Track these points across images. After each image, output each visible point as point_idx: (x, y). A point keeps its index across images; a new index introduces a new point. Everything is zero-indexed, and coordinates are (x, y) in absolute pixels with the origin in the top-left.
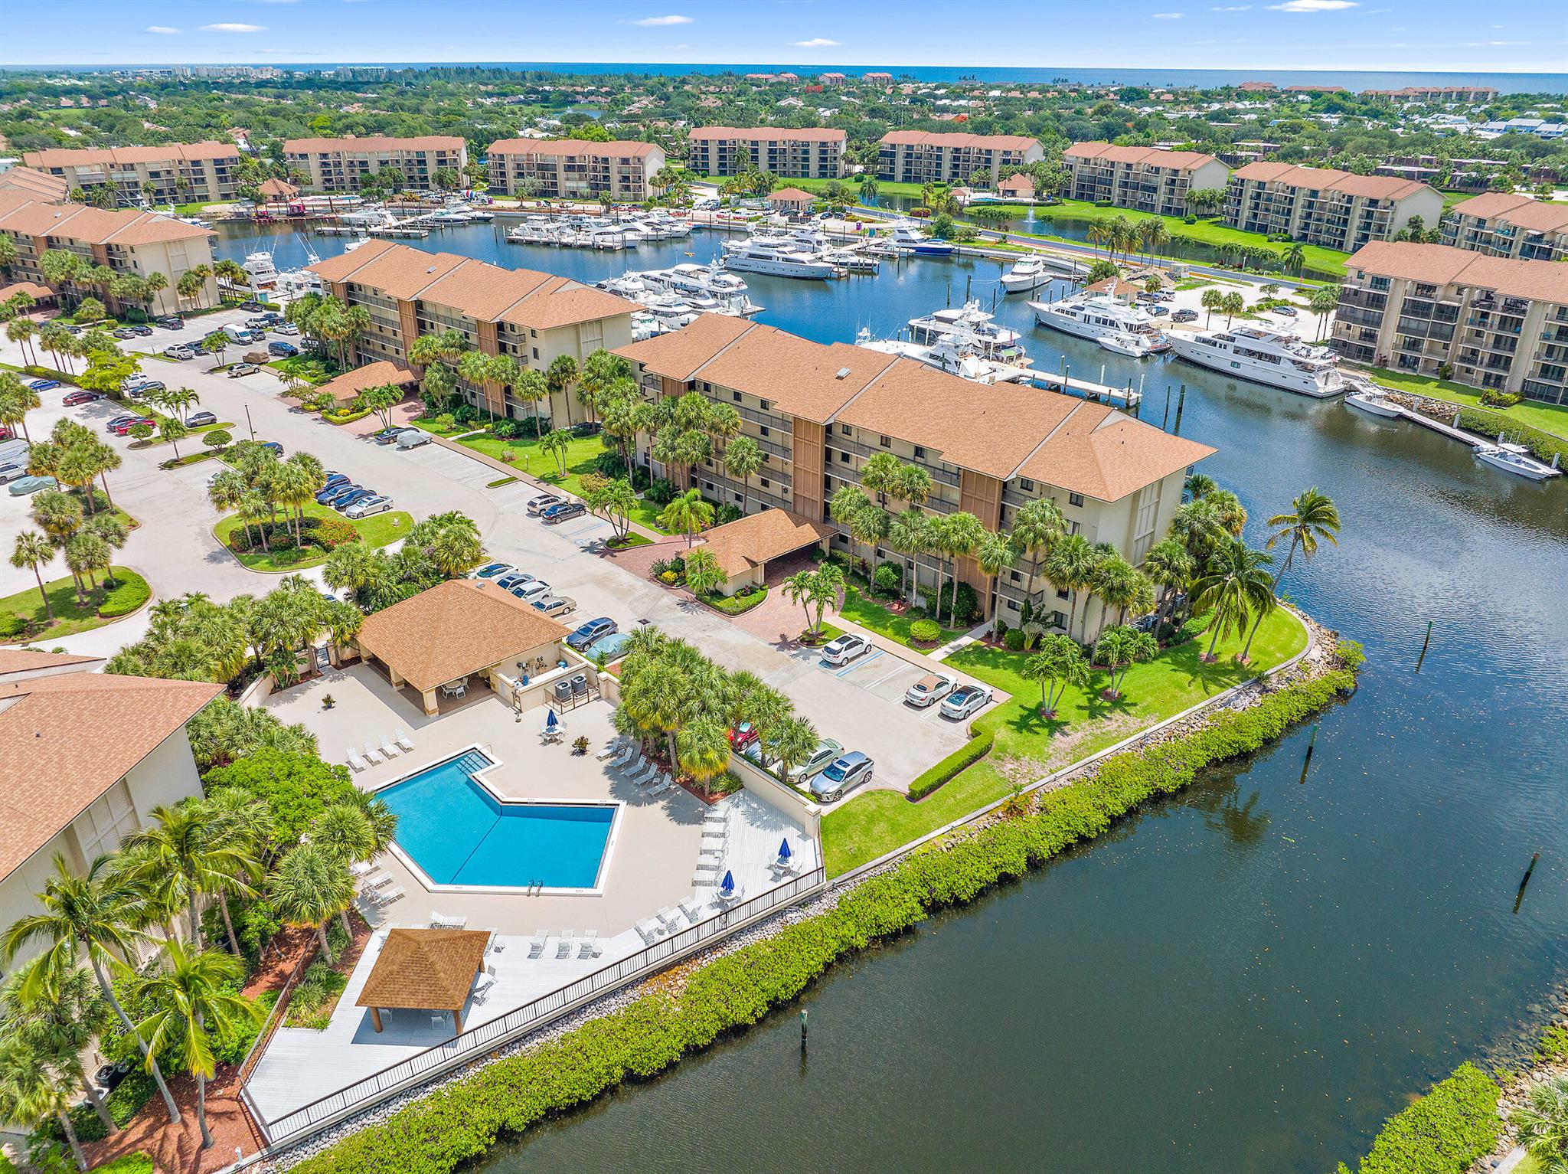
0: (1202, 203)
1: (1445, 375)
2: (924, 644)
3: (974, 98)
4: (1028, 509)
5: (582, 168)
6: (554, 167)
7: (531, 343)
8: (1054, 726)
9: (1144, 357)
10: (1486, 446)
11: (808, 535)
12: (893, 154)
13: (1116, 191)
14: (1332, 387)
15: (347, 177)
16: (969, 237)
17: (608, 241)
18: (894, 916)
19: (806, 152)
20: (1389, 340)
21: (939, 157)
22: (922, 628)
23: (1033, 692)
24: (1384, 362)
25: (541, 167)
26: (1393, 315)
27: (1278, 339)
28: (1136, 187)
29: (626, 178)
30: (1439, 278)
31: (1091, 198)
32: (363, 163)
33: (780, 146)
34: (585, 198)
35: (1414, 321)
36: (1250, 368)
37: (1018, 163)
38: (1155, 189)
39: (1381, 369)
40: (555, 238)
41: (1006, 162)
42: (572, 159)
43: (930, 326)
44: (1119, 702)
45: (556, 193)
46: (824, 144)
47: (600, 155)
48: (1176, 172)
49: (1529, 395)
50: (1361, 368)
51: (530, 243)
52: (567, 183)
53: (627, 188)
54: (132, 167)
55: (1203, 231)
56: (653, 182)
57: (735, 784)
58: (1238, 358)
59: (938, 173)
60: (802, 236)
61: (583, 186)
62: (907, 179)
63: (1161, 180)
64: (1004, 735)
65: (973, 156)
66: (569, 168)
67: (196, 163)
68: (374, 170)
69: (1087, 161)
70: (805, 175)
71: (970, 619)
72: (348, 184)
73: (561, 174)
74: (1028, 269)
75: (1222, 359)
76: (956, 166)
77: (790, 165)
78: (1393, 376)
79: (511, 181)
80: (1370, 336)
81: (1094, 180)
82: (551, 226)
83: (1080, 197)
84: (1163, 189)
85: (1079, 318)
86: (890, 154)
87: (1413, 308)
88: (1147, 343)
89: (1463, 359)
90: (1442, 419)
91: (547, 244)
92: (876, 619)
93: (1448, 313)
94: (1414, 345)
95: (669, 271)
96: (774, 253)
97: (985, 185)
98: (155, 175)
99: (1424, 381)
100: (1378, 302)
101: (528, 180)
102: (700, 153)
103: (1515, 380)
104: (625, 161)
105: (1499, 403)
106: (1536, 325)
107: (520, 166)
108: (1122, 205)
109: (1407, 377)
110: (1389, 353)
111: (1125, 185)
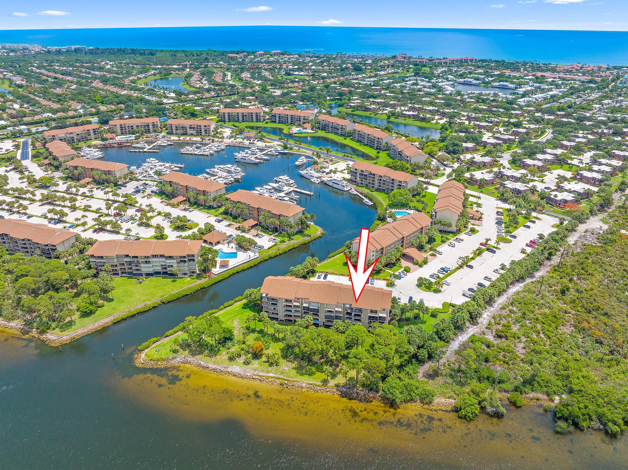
0: (348, 134)
1: (367, 186)
2: (271, 235)
4: (282, 218)
5: (194, 128)
6: (186, 127)
7: (209, 193)
8: (284, 242)
9: (318, 183)
10: (365, 199)
11: (256, 222)
12: (275, 116)
13: (330, 129)
14: (348, 189)
15: (127, 130)
16: (292, 147)
18: (266, 258)
19: (252, 115)
21: (287, 117)
22: (270, 233)
23: (282, 239)
25: (182, 127)
26: (358, 176)
27: (338, 181)
28: (334, 128)
29: (206, 130)
30: (364, 170)
31: (325, 130)
32: (132, 126)
33: (245, 114)
34: (195, 136)
35: (361, 177)
36: (335, 186)
41: (304, 119)
42: (191, 125)
43: (278, 180)
44: (292, 239)
45: (187, 134)
46: (257, 113)
47: (199, 125)
48: (342, 126)
49: (378, 190)
50: (354, 184)
51: (186, 154)
52: (190, 131)
53: (206, 133)
54: (72, 133)
55: (348, 142)
56: (213, 131)
57: (249, 250)
59: (287, 121)
62: (279, 123)
63: (339, 127)
64: (278, 243)
65: (296, 117)
66: (190, 128)
67: (88, 130)
68: (135, 128)
69: (323, 120)
70: (252, 121)
71: (277, 231)
72: (128, 132)
73: (188, 129)
74: (301, 160)
75: (331, 184)
76: (292, 120)
77: (248, 118)
78: (360, 186)
79: (174, 131)
80: (356, 179)
81: (325, 125)
83: (322, 129)
84: (340, 130)
85: (307, 175)
87: (361, 174)
88: (319, 180)
89: (368, 183)
90: (361, 194)
91: (191, 154)
92: (265, 232)
93: (366, 175)
94: (362, 181)
95: (225, 166)
96: (246, 158)
97: (299, 125)
98: (78, 135)
99: (363, 187)
100: (356, 173)
101: (179, 131)
102: (223, 116)
104: (205, 126)
105: (372, 191)
106: (377, 178)
107: (176, 127)
108: (332, 132)
109: (361, 186)
110: (359, 182)
111: (332, 127)
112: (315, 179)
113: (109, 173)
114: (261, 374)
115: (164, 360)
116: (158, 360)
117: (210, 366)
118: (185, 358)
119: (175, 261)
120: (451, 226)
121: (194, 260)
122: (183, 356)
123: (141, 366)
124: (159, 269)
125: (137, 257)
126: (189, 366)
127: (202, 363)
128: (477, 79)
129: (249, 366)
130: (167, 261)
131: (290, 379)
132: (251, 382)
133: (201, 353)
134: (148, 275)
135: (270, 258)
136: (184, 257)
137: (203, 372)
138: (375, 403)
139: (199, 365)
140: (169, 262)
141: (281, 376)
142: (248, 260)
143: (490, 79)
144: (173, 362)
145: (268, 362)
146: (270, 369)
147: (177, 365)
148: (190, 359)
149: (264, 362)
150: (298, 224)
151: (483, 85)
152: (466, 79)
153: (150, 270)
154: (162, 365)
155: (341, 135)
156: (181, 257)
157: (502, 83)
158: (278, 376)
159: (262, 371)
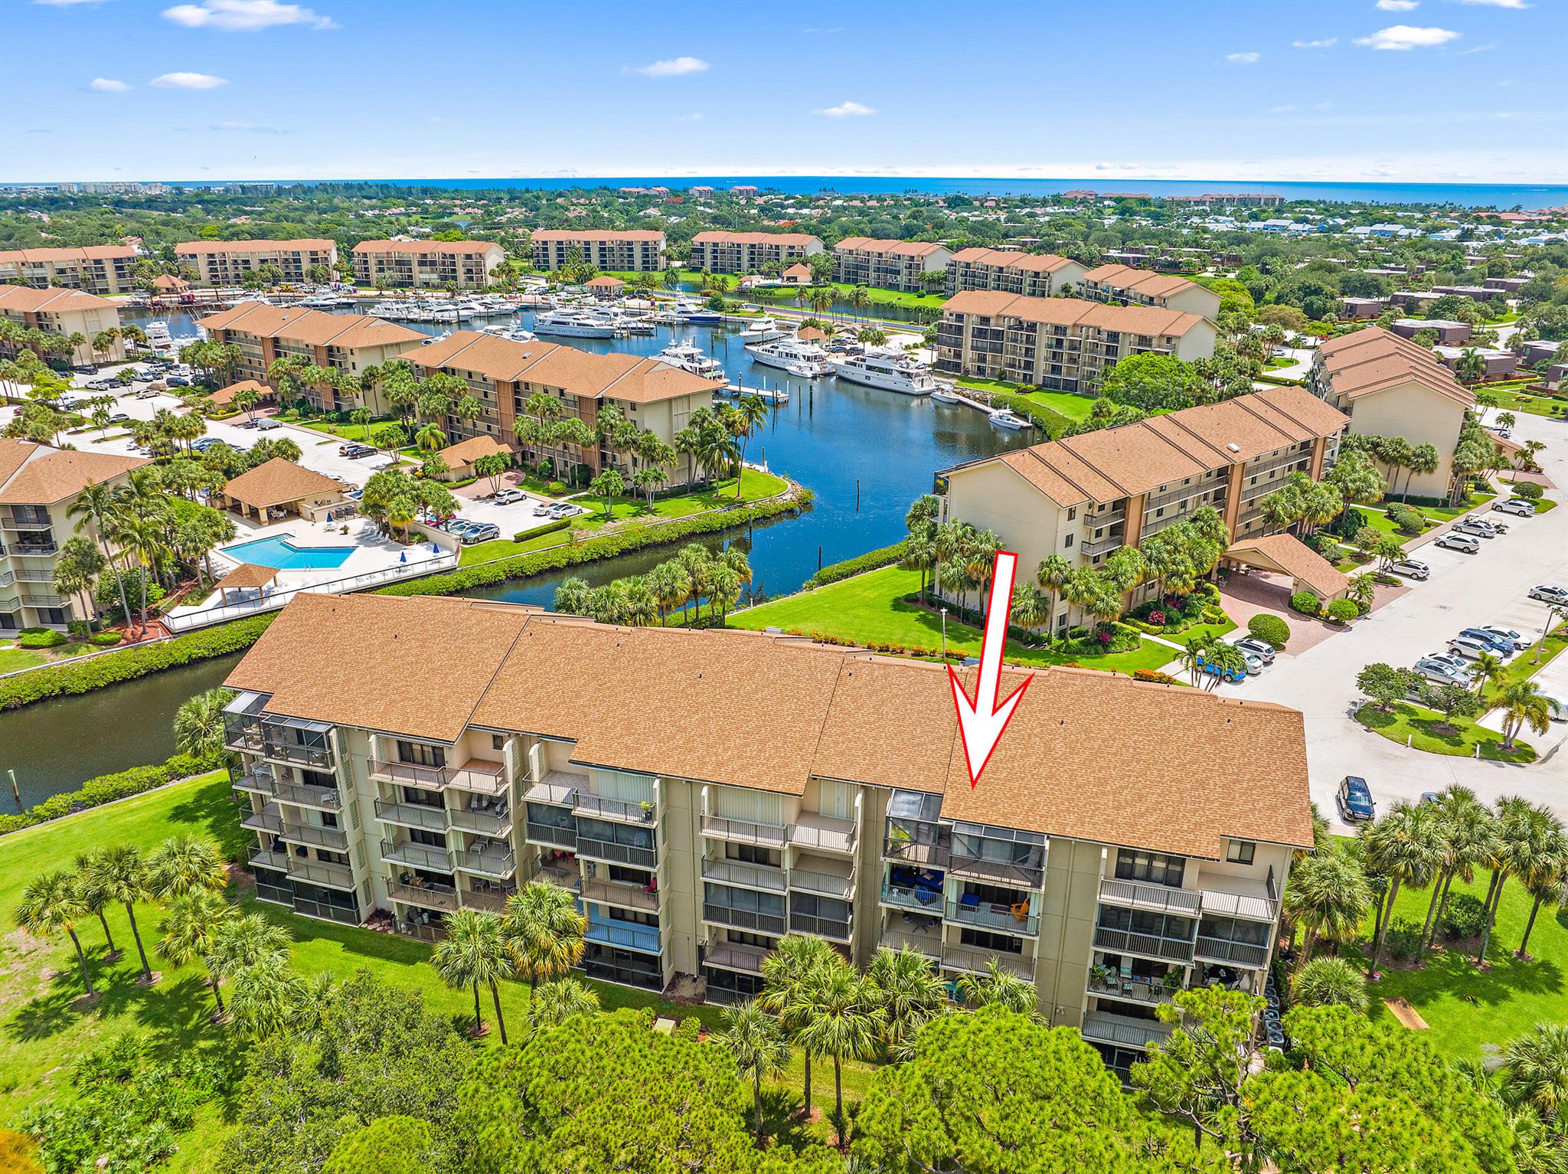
0: (931, 281)
1: (1001, 378)
2: (557, 494)
3: (817, 207)
5: (433, 263)
6: (409, 263)
7: (351, 359)
8: (611, 519)
9: (814, 377)
10: (995, 413)
11: (505, 449)
12: (702, 251)
13: (873, 275)
14: (926, 388)
15: (231, 273)
16: (735, 309)
17: (446, 316)
19: (631, 250)
20: (968, 356)
21: (739, 252)
22: (557, 488)
23: (605, 509)
24: (967, 372)
25: (398, 263)
26: (968, 339)
27: (890, 358)
28: (887, 271)
29: (470, 271)
30: (991, 313)
31: (855, 281)
32: (246, 262)
33: (610, 245)
34: (436, 287)
35: (980, 342)
36: (876, 379)
37: (800, 255)
38: (898, 272)
39: (965, 377)
40: (404, 315)
41: (791, 254)
42: (425, 256)
45: (412, 284)
46: (646, 243)
47: (448, 252)
48: (912, 258)
49: (1047, 387)
50: (953, 376)
52: (420, 275)
53: (471, 279)
54: (41, 265)
55: (930, 301)
56: (492, 273)
58: (870, 373)
59: (739, 265)
60: (602, 310)
61: (434, 278)
62: (714, 270)
63: (902, 265)
64: (576, 522)
65: (766, 250)
66: (422, 263)
67: (98, 262)
68: (255, 266)
69: (851, 252)
70: (631, 269)
71: (588, 484)
72: (232, 279)
73: (416, 268)
74: (763, 326)
75: (859, 374)
76: (753, 259)
77: (618, 260)
78: (973, 381)
79: (374, 275)
80: (958, 355)
81: (857, 267)
82: (400, 306)
83: (848, 280)
84: (905, 271)
85: (776, 354)
86: (700, 250)
87: (979, 333)
88: (817, 369)
89: (1010, 366)
90: (981, 401)
92: (534, 487)
93: (998, 335)
94: (983, 359)
96: (570, 320)
97: (773, 273)
98: (62, 271)
99: (987, 381)
100: (959, 330)
101: (387, 273)
102: (541, 252)
103: (1037, 376)
104: (469, 257)
105: (1025, 391)
106: (1043, 339)
107: (381, 262)
108: (877, 285)
109: (978, 381)
110: (969, 365)
111: (878, 270)
112: (803, 363)
113: (40, 320)
120: (1429, 466)
121: (46, 537)
128: (1306, 221)
135: (515, 577)
142: (391, 576)
143: (1341, 222)
150: (685, 448)
155: (908, 289)
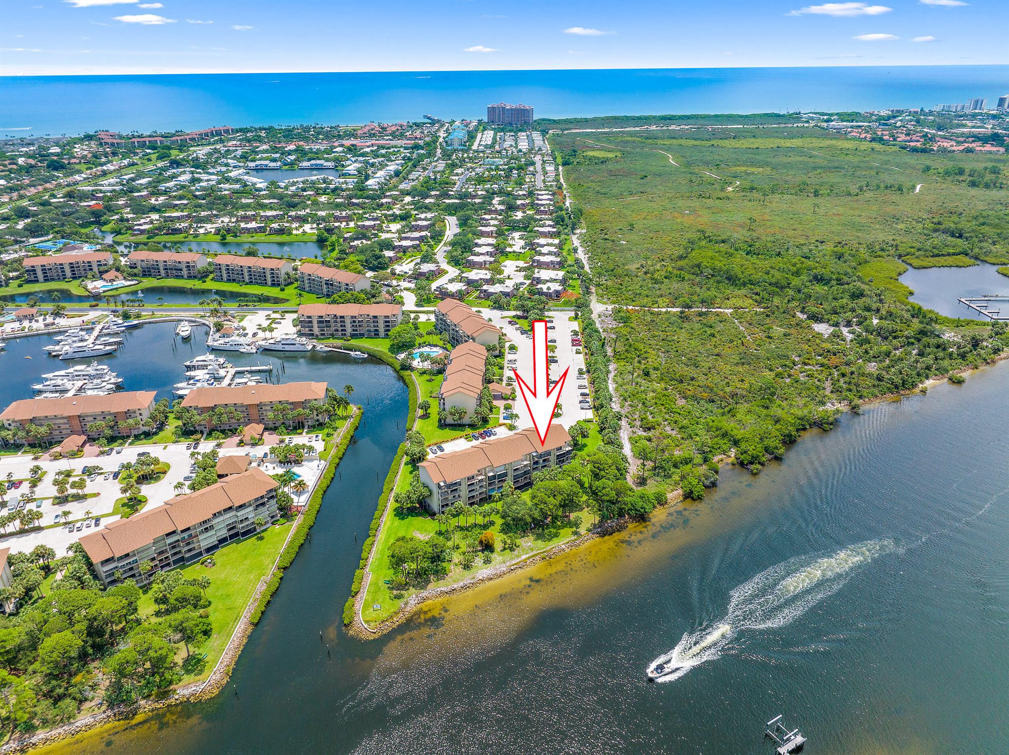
1: (333, 337)
2: (301, 433)
8: (332, 434)
9: (256, 352)
10: (352, 353)
11: (262, 426)
12: (34, 270)
13: (163, 272)
14: (310, 347)
18: (336, 462)
20: (316, 330)
21: (62, 268)
22: (298, 432)
23: (324, 432)
24: (317, 336)
26: (315, 325)
30: (323, 314)
31: (150, 275)
35: (321, 325)
37: (106, 265)
38: (181, 270)
39: (318, 338)
44: (337, 428)
48: (188, 263)
49: (353, 336)
50: (313, 339)
55: (210, 284)
57: (301, 461)
58: (283, 346)
63: (183, 266)
64: (327, 438)
65: (81, 264)
69: (142, 261)
71: (303, 427)
75: (280, 347)
78: (322, 340)
80: (312, 330)
81: (148, 268)
84: (185, 269)
85: (228, 345)
87: (319, 322)
88: (254, 348)
89: (335, 331)
90: (338, 348)
92: (289, 433)
93: (328, 321)
94: (323, 330)
97: (96, 277)
99: (329, 338)
103: (348, 333)
105: (348, 340)
106: (348, 321)
108: (167, 276)
109: (324, 339)
110: (318, 333)
111: (166, 269)
112: (247, 347)
114: (514, 562)
115: (398, 613)
116: (391, 617)
117: (455, 586)
118: (417, 597)
119: (251, 508)
122: (414, 596)
123: (376, 636)
124: (224, 533)
125: (188, 529)
126: (430, 602)
127: (442, 589)
129: (493, 563)
130: (239, 514)
131: (545, 550)
132: (513, 574)
133: (428, 582)
134: (210, 550)
135: (339, 460)
136: (262, 497)
137: (454, 597)
138: (631, 526)
139: (443, 593)
140: (241, 514)
141: (535, 552)
142: (319, 471)
143: (291, 157)
144: (408, 609)
145: (505, 549)
146: (516, 553)
147: (415, 609)
148: (424, 594)
149: (501, 551)
151: (287, 167)
152: (258, 163)
153: (213, 541)
154: (399, 620)
155: (190, 277)
156: (257, 500)
157: (313, 162)
158: (532, 554)
159: (512, 559)
